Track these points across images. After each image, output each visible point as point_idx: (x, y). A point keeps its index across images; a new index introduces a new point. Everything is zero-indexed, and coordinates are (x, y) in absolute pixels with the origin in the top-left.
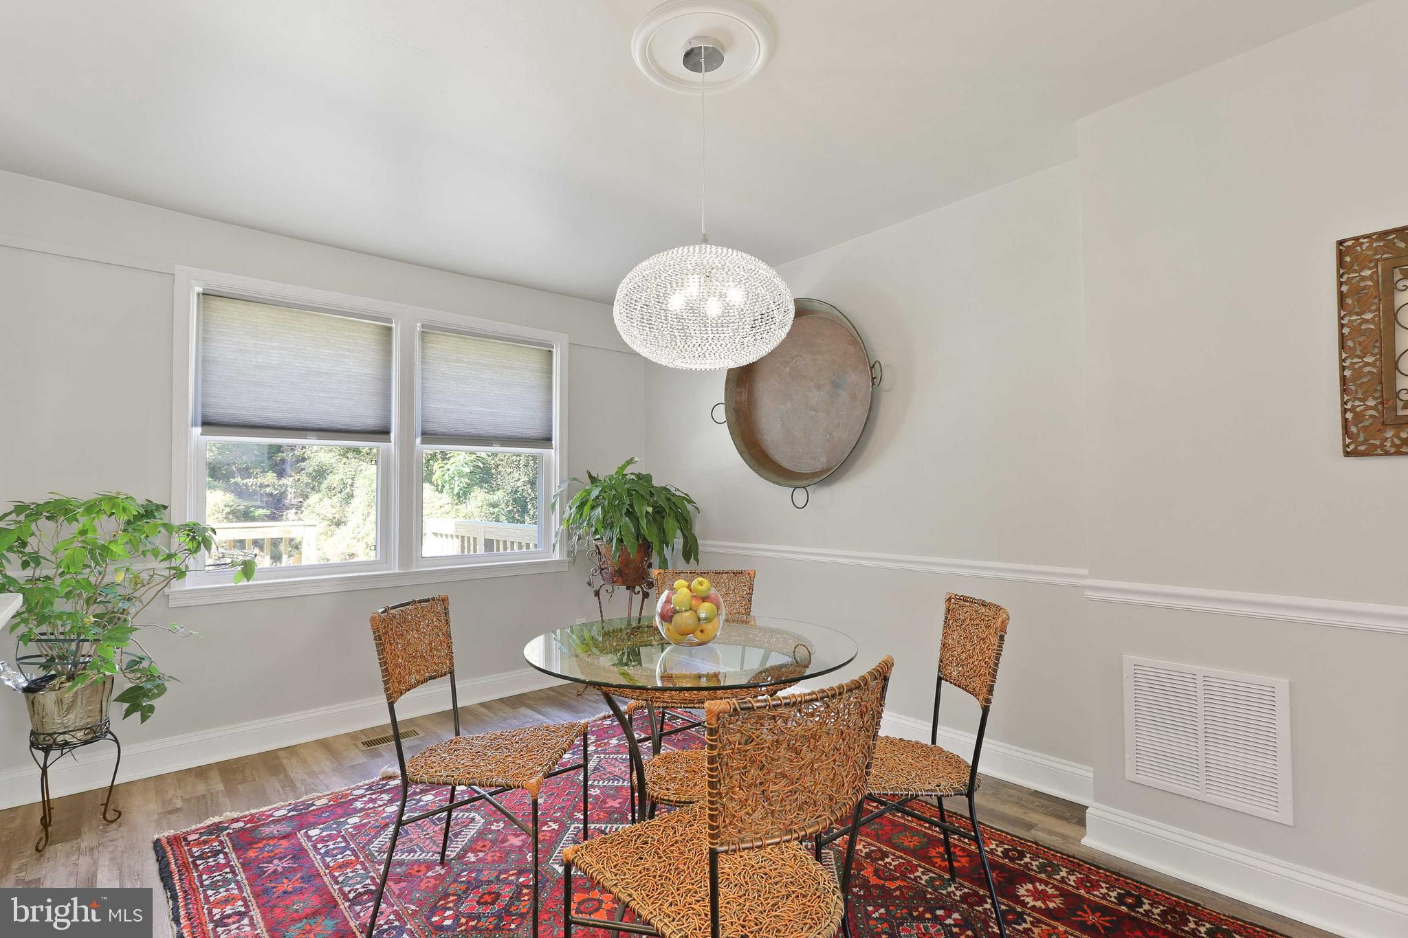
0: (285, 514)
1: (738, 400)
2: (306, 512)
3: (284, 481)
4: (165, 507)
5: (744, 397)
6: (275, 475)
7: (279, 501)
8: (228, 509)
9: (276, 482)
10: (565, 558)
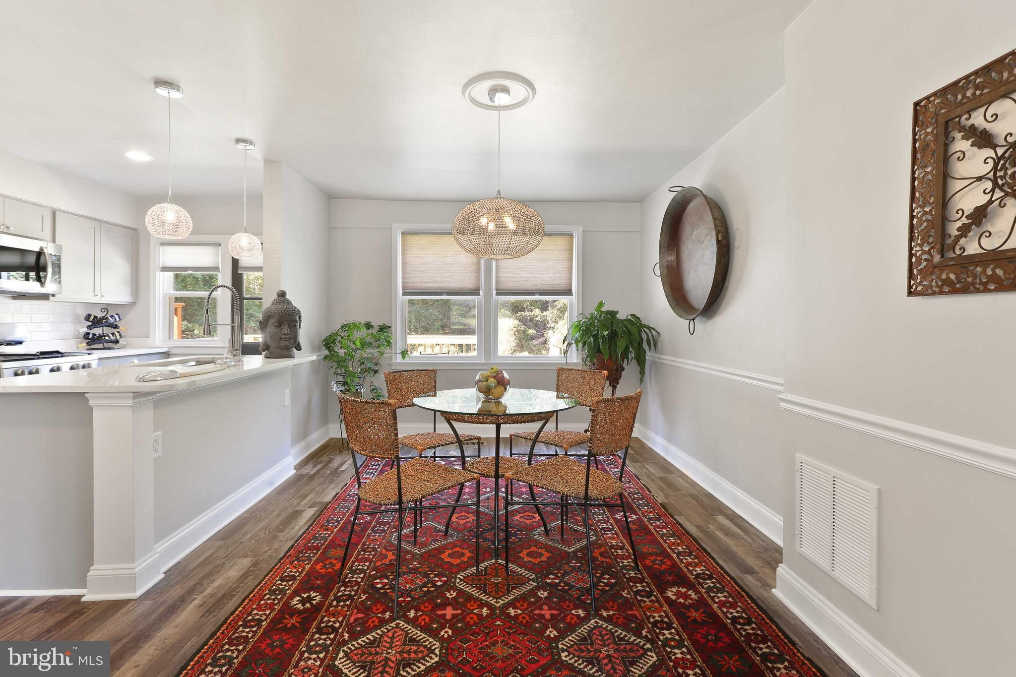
0: (546, 332)
1: (669, 260)
2: (556, 332)
3: (545, 313)
4: (390, 327)
5: (673, 258)
6: (539, 310)
7: (545, 325)
8: (515, 329)
9: (541, 314)
10: (580, 361)
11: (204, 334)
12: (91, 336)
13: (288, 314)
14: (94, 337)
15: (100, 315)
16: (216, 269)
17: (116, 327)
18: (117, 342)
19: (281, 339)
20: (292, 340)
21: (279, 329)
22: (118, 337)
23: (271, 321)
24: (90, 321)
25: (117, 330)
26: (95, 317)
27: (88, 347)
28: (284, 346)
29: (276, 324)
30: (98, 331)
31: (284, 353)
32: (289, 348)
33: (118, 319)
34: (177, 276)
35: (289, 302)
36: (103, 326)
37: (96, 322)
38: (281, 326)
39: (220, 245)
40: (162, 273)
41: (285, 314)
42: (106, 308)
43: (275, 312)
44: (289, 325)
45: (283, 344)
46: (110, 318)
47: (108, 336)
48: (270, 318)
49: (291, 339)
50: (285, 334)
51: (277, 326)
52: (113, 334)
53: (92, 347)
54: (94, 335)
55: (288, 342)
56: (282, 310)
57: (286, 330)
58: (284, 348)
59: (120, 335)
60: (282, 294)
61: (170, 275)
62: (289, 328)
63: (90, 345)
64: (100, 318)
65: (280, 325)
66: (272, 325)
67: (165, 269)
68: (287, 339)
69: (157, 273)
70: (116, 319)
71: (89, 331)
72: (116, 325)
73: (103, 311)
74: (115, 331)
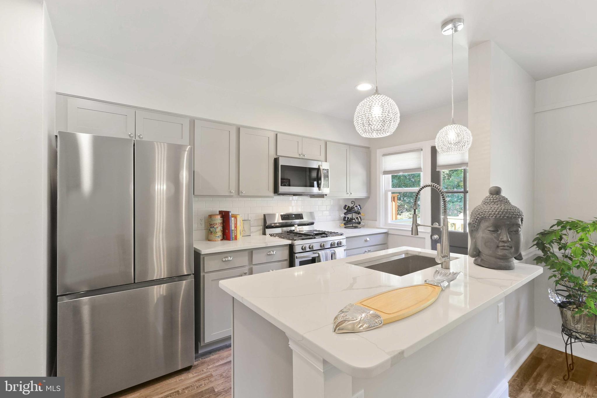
11: (412, 234)
12: (346, 219)
13: (508, 217)
14: (348, 220)
15: (351, 205)
16: (419, 169)
17: (359, 213)
18: (359, 223)
19: (498, 247)
20: (513, 248)
21: (495, 235)
22: (360, 221)
23: (484, 225)
24: (346, 210)
25: (359, 215)
26: (349, 207)
27: (345, 226)
28: (502, 256)
29: (490, 229)
30: (350, 216)
31: (502, 263)
32: (509, 258)
33: (359, 209)
34: (393, 177)
35: (505, 201)
36: (352, 213)
37: (349, 210)
38: (498, 231)
39: (422, 150)
40: (383, 176)
41: (503, 217)
42: (353, 201)
43: (490, 214)
44: (508, 230)
45: (500, 253)
46: (356, 208)
47: (354, 219)
48: (483, 221)
49: (511, 247)
50: (503, 242)
51: (493, 231)
52: (357, 218)
53: (347, 226)
54: (348, 218)
55: (507, 251)
56: (499, 212)
57: (505, 236)
58: (501, 257)
59: (361, 219)
60: (496, 192)
61: (390, 176)
62: (509, 234)
63: (346, 225)
64: (351, 207)
65: (496, 228)
66: (485, 229)
67: (386, 173)
68: (506, 248)
69: (381, 175)
70: (358, 209)
71: (345, 216)
72: (359, 212)
73: (352, 203)
74: (358, 216)
